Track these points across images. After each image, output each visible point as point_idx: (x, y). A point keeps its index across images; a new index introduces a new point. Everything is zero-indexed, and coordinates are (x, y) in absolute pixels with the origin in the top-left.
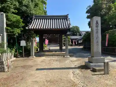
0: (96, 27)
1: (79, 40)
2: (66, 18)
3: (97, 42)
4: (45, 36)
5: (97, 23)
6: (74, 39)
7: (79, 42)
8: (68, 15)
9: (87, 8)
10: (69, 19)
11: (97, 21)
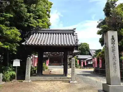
0: (112, 43)
1: (88, 60)
2: (72, 32)
3: (115, 64)
4: (45, 55)
5: (113, 38)
6: (82, 59)
7: (89, 63)
8: (75, 29)
9: (98, 22)
10: (77, 34)
11: (113, 36)
